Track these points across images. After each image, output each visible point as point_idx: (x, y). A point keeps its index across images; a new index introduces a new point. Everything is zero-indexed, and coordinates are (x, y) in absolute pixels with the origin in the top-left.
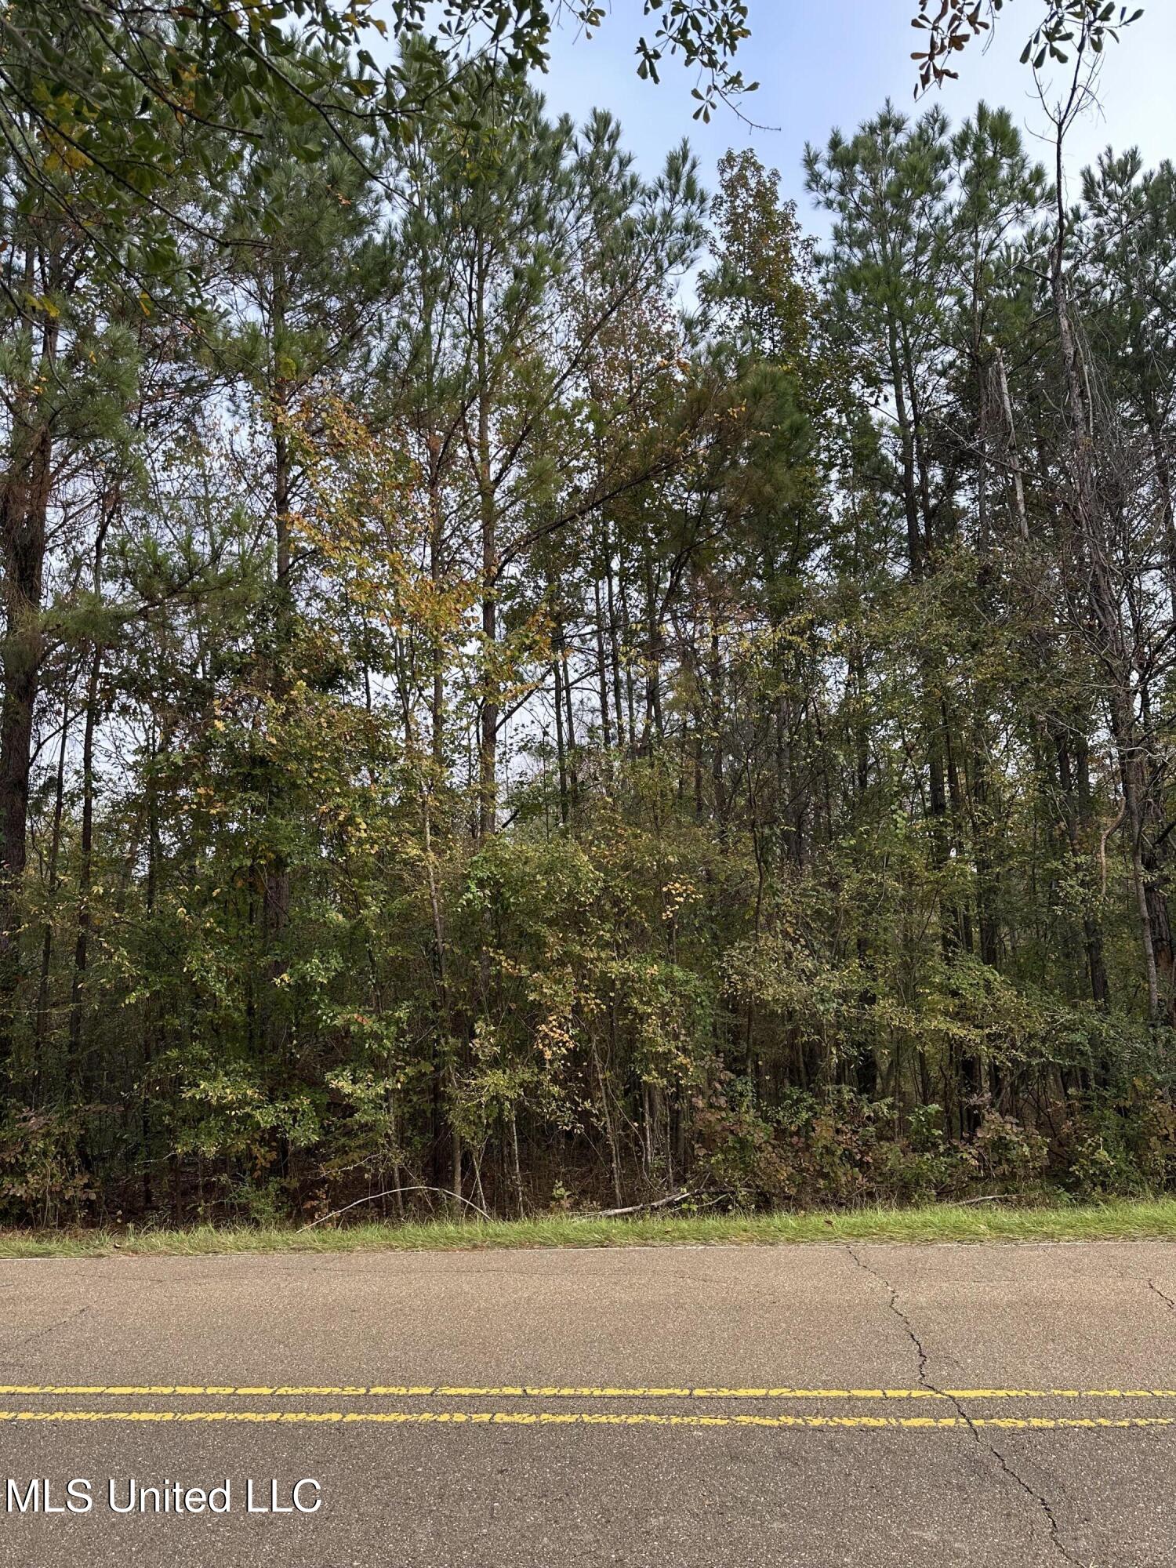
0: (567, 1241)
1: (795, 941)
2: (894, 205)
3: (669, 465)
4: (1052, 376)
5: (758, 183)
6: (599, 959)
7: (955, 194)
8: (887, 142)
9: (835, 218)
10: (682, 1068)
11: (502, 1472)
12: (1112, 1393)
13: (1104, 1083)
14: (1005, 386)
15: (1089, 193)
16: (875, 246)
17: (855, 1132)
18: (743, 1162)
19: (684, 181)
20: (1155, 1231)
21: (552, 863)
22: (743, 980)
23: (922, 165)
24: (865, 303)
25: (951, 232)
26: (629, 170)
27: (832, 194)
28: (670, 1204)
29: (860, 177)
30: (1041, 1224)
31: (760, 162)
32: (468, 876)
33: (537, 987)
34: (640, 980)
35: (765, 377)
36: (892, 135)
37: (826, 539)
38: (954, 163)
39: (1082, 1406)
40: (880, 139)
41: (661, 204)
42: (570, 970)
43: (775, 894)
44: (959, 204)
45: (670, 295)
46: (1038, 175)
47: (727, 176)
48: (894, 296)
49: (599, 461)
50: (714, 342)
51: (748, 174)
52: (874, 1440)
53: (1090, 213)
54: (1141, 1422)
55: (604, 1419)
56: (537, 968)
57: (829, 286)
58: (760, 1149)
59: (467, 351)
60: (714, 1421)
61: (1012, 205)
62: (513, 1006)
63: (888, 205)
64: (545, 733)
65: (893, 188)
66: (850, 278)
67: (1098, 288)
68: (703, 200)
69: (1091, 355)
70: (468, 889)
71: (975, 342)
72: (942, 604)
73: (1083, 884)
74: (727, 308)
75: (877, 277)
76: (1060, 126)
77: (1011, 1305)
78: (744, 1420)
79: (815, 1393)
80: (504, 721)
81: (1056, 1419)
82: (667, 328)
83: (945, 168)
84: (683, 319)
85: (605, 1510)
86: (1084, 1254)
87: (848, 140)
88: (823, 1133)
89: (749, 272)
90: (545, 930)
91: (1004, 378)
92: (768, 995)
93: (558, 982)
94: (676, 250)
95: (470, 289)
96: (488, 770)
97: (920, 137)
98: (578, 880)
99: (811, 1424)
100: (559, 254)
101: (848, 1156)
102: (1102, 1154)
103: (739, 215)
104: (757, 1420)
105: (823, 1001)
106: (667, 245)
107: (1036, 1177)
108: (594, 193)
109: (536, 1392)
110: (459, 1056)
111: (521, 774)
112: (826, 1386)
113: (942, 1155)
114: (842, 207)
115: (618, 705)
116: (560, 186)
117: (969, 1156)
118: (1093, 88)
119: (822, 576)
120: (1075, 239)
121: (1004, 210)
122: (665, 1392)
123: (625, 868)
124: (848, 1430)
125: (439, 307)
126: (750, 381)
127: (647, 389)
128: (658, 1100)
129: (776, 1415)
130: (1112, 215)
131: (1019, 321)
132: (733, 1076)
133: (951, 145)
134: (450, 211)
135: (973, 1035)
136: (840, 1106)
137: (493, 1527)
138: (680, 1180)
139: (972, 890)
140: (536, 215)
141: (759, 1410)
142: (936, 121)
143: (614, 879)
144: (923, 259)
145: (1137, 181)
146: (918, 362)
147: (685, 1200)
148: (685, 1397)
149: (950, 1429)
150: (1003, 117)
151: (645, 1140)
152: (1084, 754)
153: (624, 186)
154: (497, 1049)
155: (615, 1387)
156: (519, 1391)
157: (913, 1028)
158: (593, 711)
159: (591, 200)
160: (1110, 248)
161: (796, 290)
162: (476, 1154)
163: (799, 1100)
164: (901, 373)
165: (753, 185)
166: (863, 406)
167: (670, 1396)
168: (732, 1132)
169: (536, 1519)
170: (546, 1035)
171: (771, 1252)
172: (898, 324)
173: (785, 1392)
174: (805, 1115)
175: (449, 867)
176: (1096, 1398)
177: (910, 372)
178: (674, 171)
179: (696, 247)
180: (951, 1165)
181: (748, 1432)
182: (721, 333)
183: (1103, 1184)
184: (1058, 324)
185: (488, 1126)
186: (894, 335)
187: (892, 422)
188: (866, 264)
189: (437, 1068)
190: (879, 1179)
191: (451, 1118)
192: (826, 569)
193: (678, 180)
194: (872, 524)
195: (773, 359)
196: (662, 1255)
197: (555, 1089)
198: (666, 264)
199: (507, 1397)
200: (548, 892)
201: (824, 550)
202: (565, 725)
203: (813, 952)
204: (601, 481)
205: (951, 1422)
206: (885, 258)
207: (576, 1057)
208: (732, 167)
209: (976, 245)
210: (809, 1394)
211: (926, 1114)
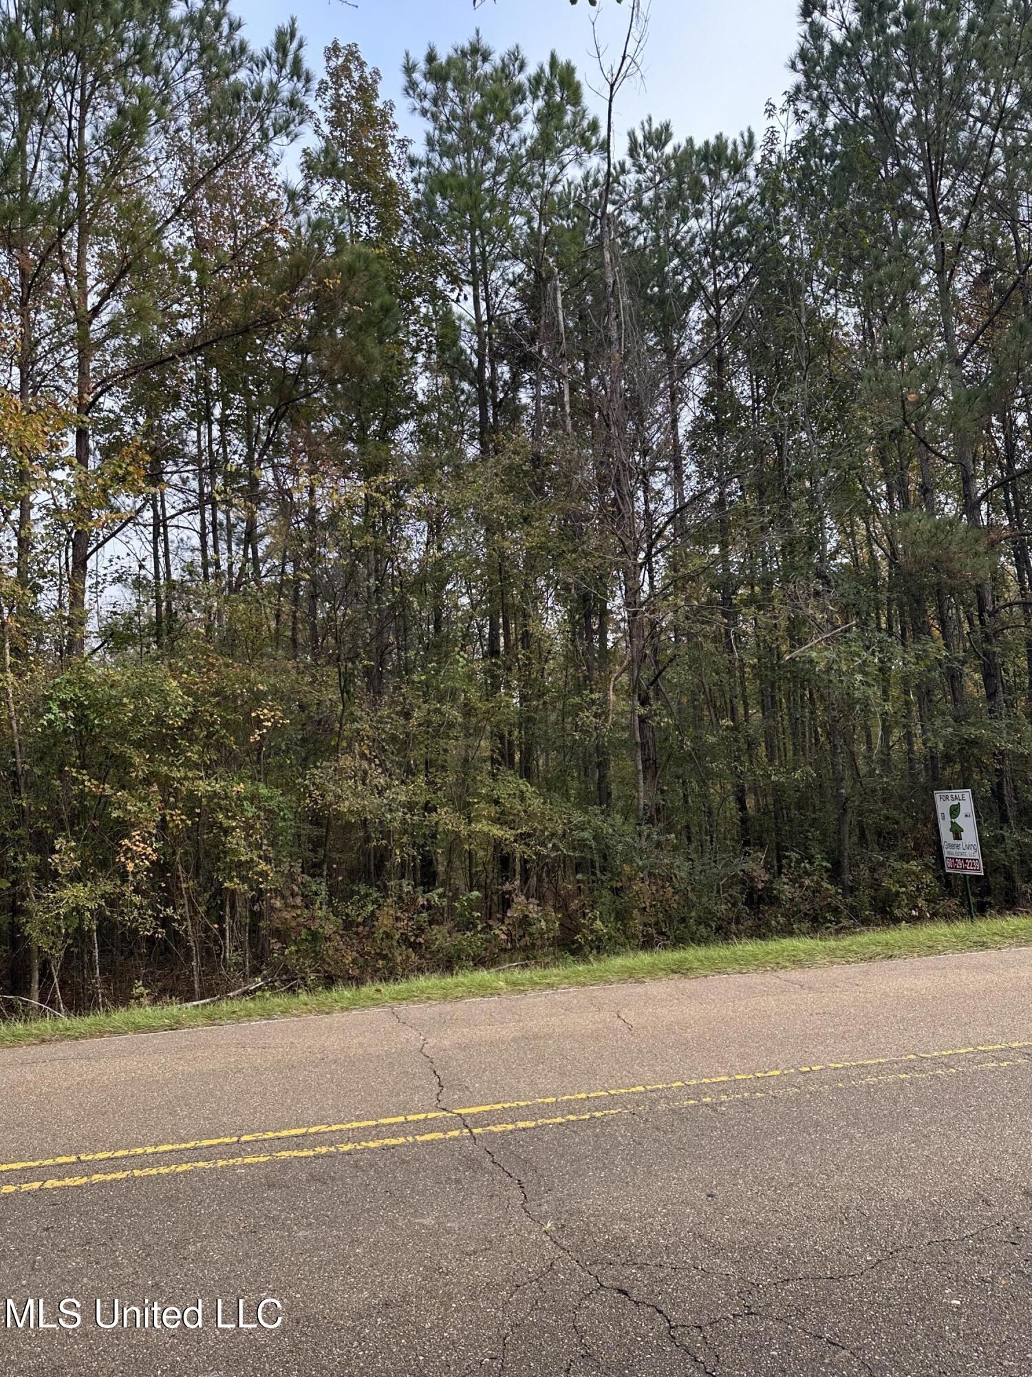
0: (138, 1029)
1: (370, 761)
2: (479, 127)
3: (268, 323)
4: (597, 301)
5: (361, 77)
6: (186, 778)
7: (529, 128)
8: (475, 68)
9: (429, 126)
10: (263, 874)
11: (47, 1229)
12: (580, 1096)
13: (603, 870)
14: (559, 301)
15: (633, 151)
16: (461, 160)
17: (411, 919)
18: (314, 951)
19: (290, 57)
20: (626, 975)
21: (139, 687)
22: (322, 796)
23: (503, 96)
24: (451, 207)
25: (524, 160)
26: (240, 35)
27: (427, 104)
28: (245, 993)
29: (451, 94)
30: (545, 977)
31: (363, 58)
32: (50, 698)
33: (121, 806)
34: (226, 797)
35: (359, 255)
36: (479, 63)
37: (412, 415)
38: (529, 99)
39: (558, 1108)
40: (469, 64)
41: (268, 75)
42: (156, 788)
43: (354, 720)
44: (532, 137)
45: (275, 165)
46: (594, 126)
47: (333, 64)
48: (474, 207)
49: (202, 310)
50: (314, 217)
51: (352, 66)
52: (393, 1156)
53: (633, 169)
54: (597, 1114)
55: (154, 1172)
56: (123, 787)
57: (421, 186)
58: (329, 939)
59: (65, 178)
60: (256, 1160)
61: (573, 147)
62: (96, 823)
63: (474, 125)
64: (141, 567)
65: (478, 110)
66: (438, 183)
67: (635, 233)
68: (308, 80)
69: (625, 287)
70: (49, 710)
71: (540, 261)
72: (502, 481)
73: (596, 716)
74: (328, 187)
75: (461, 187)
76: (612, 86)
77: (515, 1040)
78: (284, 1154)
79: (349, 1126)
80: (96, 550)
81: (536, 1120)
82: (272, 195)
83: (521, 103)
84: (286, 190)
85: (146, 1247)
86: (575, 997)
87: (442, 58)
88: (384, 922)
89: (350, 159)
90: (130, 751)
91: (559, 295)
92: (344, 807)
93: (142, 800)
94: (281, 121)
95: (71, 117)
96: (77, 598)
97: (503, 70)
98: (167, 705)
99: (342, 1150)
100: (165, 101)
101: (405, 940)
102: (598, 924)
103: (342, 104)
104: (296, 1153)
105: (391, 811)
106: (272, 115)
107: (551, 946)
108: (203, 50)
109: (90, 1157)
110: (38, 871)
111: (115, 605)
112: (358, 1118)
113: (480, 932)
114: (435, 118)
115: (215, 546)
116: (168, 34)
117: (500, 932)
118: (638, 60)
119: (408, 447)
120: (621, 188)
121: (567, 151)
122: (215, 1142)
123: (214, 695)
124: (372, 1151)
125: (36, 129)
126: (346, 258)
127: (251, 249)
128: (239, 903)
129: (313, 1147)
130: (649, 174)
131: (574, 248)
132: (309, 878)
133: (527, 84)
134: (49, 30)
135: (509, 834)
136: (400, 898)
137: (33, 1278)
138: (256, 971)
139: (515, 719)
140: (143, 57)
141: (298, 1145)
142: (516, 59)
143: (203, 705)
144: (501, 179)
145: (668, 150)
146: (493, 268)
147: (259, 988)
148: (233, 1143)
149: (456, 1139)
150: (569, 70)
151: (224, 937)
152: (604, 614)
153: (233, 49)
154: (78, 863)
155: (168, 1143)
156: (73, 1159)
157: (463, 830)
158: (193, 550)
159: (200, 55)
160: (646, 202)
161: (391, 184)
162: (53, 962)
163: (367, 895)
164: (479, 278)
165: (356, 79)
166: (445, 299)
167: (219, 1144)
168: (305, 926)
169: (77, 1263)
170: (129, 849)
171: (326, 1019)
172: (477, 233)
173: (323, 1128)
174: (370, 908)
175: (29, 689)
176: (568, 1101)
177: (485, 277)
178: (281, 47)
179: (300, 124)
180: (486, 940)
181: (286, 1164)
182: (323, 211)
183: (598, 948)
184: (603, 256)
185: (67, 935)
186: (474, 242)
187: (468, 318)
188: (452, 174)
189: (14, 883)
190: (428, 956)
191: (28, 929)
192: (412, 442)
193: (285, 54)
194: (452, 408)
195: (368, 241)
196: (226, 1032)
197: (137, 899)
198: (271, 134)
199: (60, 1165)
200: (136, 715)
201: (411, 426)
202: (162, 560)
203: (385, 770)
204: (201, 328)
205: (456, 1133)
206: (469, 170)
207: (160, 869)
208: (337, 57)
209: (544, 176)
210: (343, 1127)
211: (469, 900)
